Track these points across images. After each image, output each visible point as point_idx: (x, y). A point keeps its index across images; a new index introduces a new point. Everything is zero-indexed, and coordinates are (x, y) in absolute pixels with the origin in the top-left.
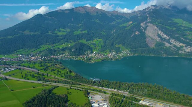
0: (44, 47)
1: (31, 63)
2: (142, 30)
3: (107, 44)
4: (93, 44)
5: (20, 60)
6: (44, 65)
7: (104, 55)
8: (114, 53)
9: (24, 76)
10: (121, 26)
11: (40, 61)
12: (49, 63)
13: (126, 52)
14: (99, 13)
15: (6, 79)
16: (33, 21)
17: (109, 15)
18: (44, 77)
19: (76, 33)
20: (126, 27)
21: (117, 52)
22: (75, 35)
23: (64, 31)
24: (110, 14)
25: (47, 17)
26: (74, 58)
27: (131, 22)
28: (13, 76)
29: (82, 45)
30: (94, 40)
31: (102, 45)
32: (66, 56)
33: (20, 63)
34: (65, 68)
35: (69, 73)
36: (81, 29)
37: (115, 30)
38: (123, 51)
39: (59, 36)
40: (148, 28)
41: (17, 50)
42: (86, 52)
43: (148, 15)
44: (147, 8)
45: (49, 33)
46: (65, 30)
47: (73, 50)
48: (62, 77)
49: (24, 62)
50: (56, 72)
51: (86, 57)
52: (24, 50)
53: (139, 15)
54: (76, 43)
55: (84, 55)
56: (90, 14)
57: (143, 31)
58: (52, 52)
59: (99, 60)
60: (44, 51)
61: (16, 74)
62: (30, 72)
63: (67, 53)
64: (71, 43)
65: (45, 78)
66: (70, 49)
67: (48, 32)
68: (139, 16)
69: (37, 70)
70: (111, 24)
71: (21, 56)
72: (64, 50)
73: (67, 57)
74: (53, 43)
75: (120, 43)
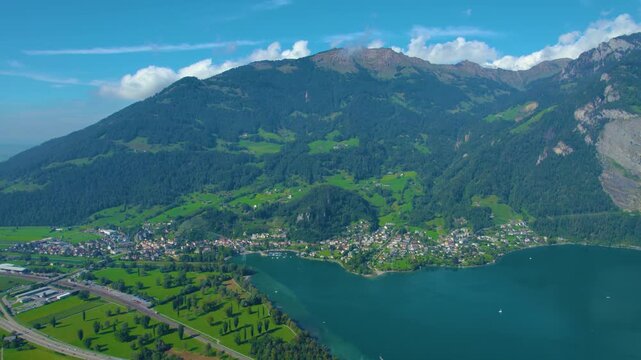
0: (195, 199)
1: (135, 266)
2: (584, 136)
3: (435, 191)
4: (382, 192)
5: (100, 253)
6: (181, 282)
7: (425, 241)
8: (466, 232)
9: (89, 332)
10: (491, 118)
11: (172, 260)
12: (202, 270)
13: (516, 231)
14: (406, 73)
15: (19, 343)
16: (166, 101)
17: (445, 79)
18: (167, 339)
19: (317, 147)
20: (512, 124)
21: (478, 229)
22: (314, 156)
23: (272, 141)
24: (449, 73)
25: (217, 87)
26: (302, 249)
27: (534, 105)
28: (49, 326)
29: (338, 197)
30: (385, 174)
31: (416, 197)
32: (274, 241)
33: (96, 267)
34: (258, 301)
35: (272, 326)
36: (337, 133)
37: (467, 138)
38: (504, 222)
39: (253, 158)
40: (607, 126)
41: (98, 210)
42: (354, 225)
43: (604, 77)
44: (596, 46)
45: (220, 148)
46: (275, 137)
47: (300, 218)
48: (240, 343)
49: (110, 260)
50: (219, 315)
51: (352, 248)
52: (121, 212)
53: (566, 77)
54: (315, 190)
55: (345, 236)
56: (372, 75)
57: (588, 140)
58: (220, 222)
59: (404, 265)
60: (190, 218)
61: (64, 321)
62: (119, 312)
63: (277, 230)
64: (296, 185)
65: (169, 347)
66: (289, 212)
67: (213, 144)
68: (564, 82)
69: (150, 303)
70: (453, 112)
71: (108, 232)
72: (266, 214)
73: (275, 244)
74: (231, 188)
75: (492, 191)
